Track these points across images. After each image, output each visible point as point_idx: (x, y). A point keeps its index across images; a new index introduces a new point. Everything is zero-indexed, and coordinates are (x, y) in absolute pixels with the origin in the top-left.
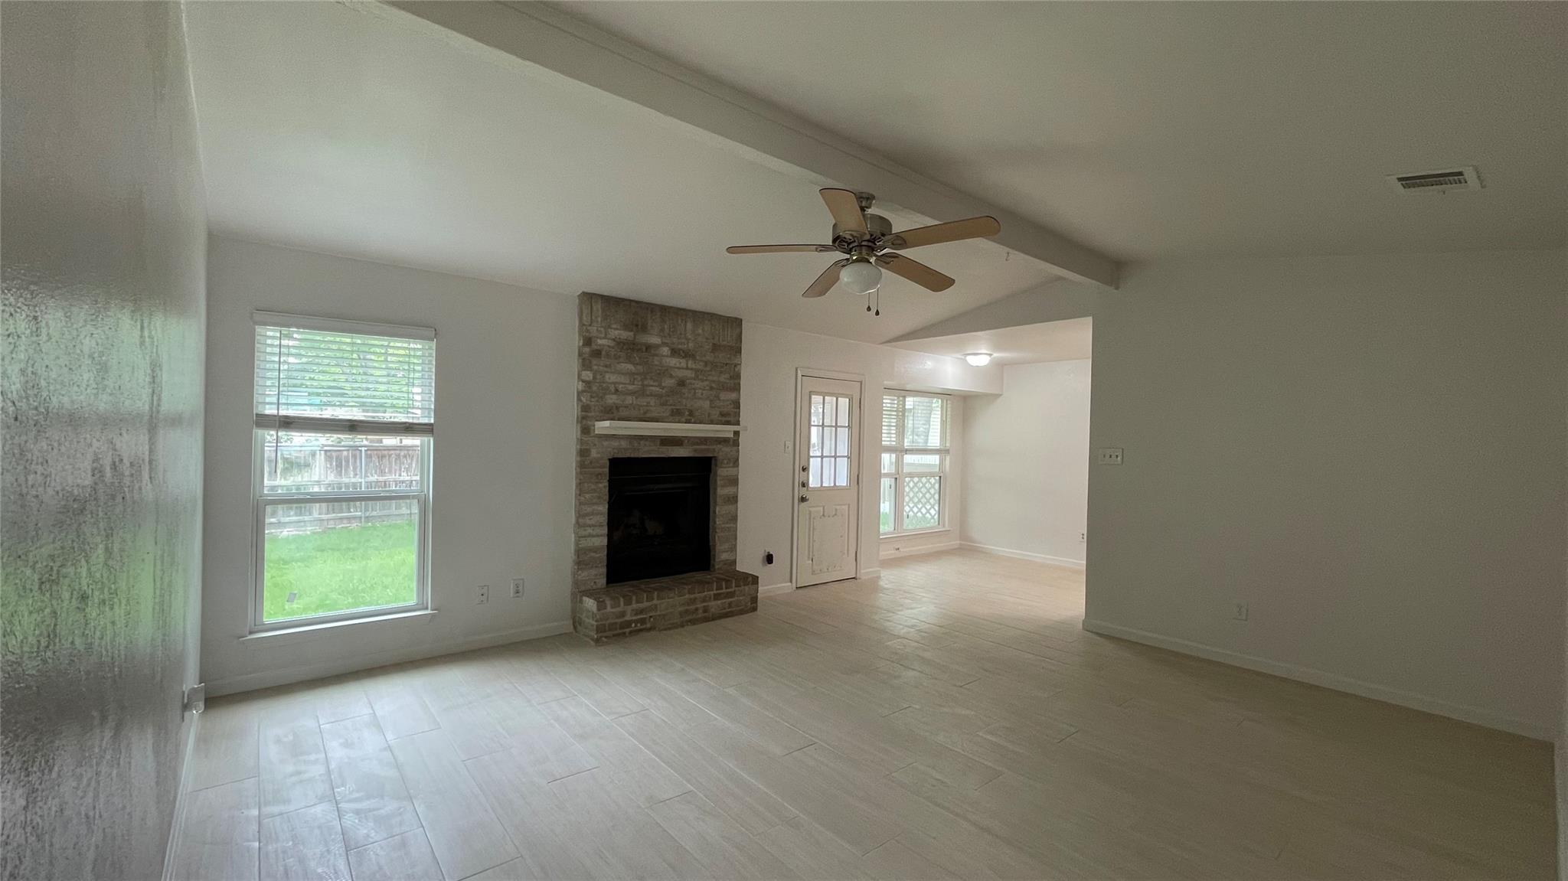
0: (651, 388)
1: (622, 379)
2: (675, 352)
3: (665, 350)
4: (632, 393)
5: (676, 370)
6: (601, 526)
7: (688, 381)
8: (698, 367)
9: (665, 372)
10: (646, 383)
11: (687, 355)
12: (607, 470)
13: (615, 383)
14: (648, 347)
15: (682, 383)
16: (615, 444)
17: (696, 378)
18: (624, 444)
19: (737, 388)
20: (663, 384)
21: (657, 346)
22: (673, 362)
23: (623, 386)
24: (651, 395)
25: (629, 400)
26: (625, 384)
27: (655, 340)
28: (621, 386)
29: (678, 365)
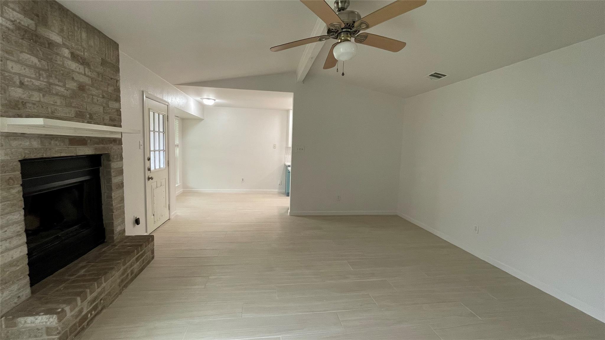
0: (57, 88)
1: (27, 72)
2: (74, 57)
3: (66, 52)
4: (40, 90)
5: (77, 74)
6: (19, 235)
7: (87, 87)
8: (93, 76)
9: (68, 75)
10: (51, 81)
11: (84, 62)
12: (18, 174)
13: (19, 75)
14: (51, 44)
15: (82, 88)
16: (26, 143)
17: (92, 85)
18: (36, 144)
19: (118, 99)
20: (67, 86)
21: (58, 45)
22: (73, 65)
23: (29, 79)
24: (57, 94)
25: (36, 97)
26: (30, 78)
27: (56, 38)
28: (26, 79)
29: (78, 70)
